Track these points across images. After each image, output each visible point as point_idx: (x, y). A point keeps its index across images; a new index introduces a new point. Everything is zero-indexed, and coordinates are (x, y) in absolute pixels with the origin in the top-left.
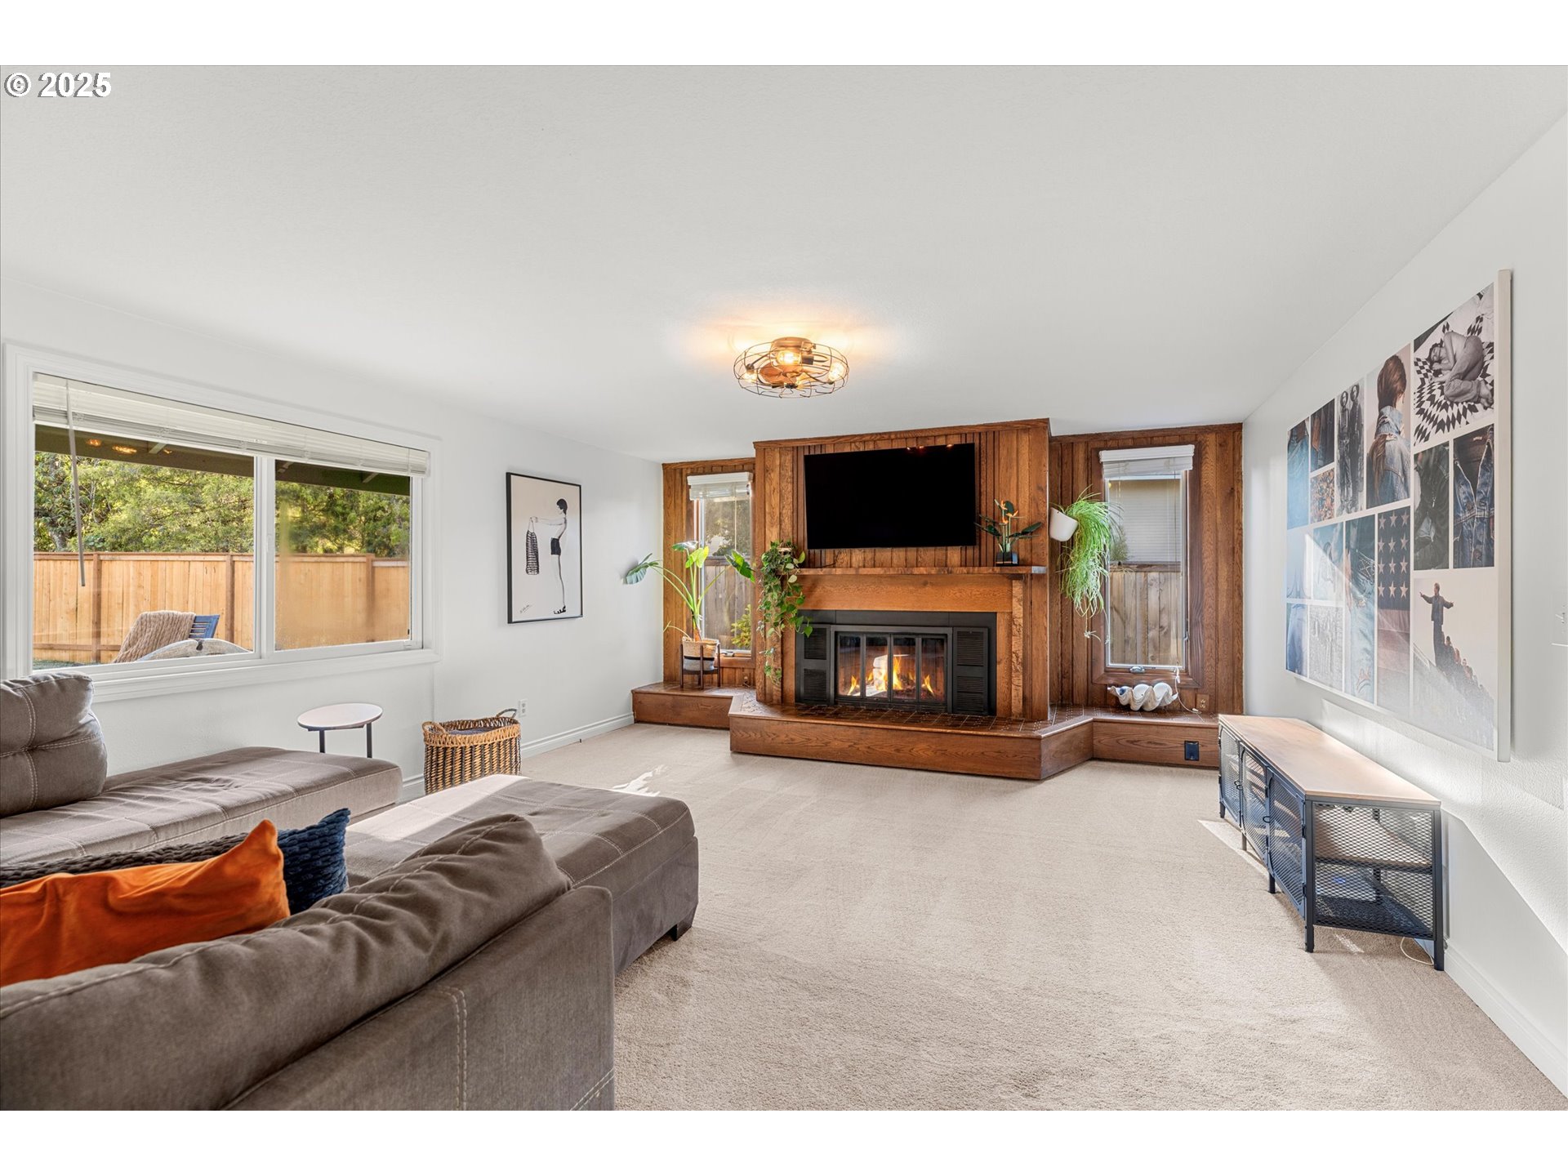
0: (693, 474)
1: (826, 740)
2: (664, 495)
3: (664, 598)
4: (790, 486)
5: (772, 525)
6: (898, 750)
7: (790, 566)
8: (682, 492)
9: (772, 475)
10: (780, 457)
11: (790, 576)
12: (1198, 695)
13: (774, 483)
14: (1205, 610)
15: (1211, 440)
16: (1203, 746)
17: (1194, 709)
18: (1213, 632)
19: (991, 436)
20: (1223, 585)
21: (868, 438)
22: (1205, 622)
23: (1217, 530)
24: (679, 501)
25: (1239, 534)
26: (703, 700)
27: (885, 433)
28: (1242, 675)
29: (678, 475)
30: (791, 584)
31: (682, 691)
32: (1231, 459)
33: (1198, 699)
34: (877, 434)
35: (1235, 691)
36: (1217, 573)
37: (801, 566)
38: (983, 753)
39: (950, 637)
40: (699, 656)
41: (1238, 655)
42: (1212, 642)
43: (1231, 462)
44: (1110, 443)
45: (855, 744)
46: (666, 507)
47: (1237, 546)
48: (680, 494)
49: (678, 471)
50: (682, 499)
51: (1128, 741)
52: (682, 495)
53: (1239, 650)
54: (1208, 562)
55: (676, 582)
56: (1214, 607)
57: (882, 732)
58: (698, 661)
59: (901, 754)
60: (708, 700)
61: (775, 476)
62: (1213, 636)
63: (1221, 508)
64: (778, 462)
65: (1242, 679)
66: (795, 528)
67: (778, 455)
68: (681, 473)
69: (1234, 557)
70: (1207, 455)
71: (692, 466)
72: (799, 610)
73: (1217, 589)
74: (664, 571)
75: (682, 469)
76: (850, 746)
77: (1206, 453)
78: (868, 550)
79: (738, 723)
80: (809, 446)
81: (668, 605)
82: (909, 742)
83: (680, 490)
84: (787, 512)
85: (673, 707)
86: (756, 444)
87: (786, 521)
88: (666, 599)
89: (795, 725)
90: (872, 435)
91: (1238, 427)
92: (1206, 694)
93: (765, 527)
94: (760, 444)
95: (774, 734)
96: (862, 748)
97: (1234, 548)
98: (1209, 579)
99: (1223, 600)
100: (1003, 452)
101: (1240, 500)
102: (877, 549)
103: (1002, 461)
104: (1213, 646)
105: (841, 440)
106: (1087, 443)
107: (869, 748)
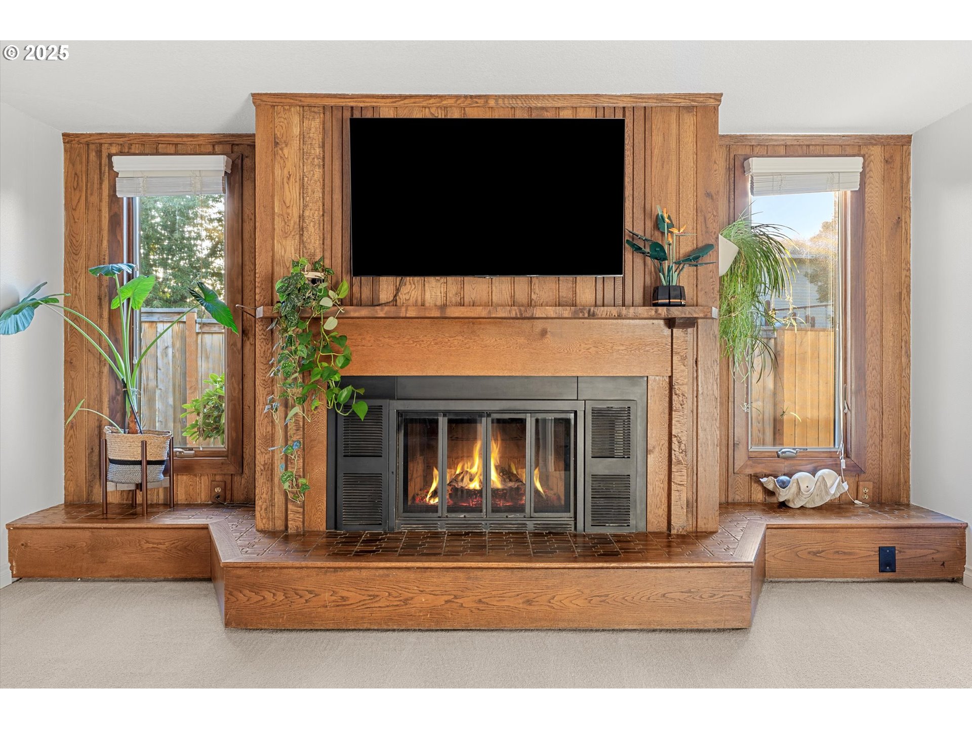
0: (121, 153)
1: (407, 595)
2: (66, 188)
3: (66, 361)
4: (318, 173)
5: (286, 235)
6: (529, 602)
7: (326, 302)
8: (101, 184)
9: (286, 151)
10: (302, 121)
11: (326, 318)
12: (861, 483)
13: (289, 164)
14: (868, 372)
15: (876, 152)
16: (900, 552)
17: (856, 502)
18: (877, 401)
19: (639, 114)
20: (889, 341)
21: (451, 102)
22: (868, 389)
23: (882, 270)
24: (94, 199)
25: (906, 276)
26: (150, 533)
27: (479, 97)
28: (909, 455)
29: (93, 155)
30: (328, 332)
31: (106, 520)
32: (898, 180)
33: (861, 488)
34: (466, 97)
35: (902, 476)
36: (882, 326)
37: (342, 302)
38: (664, 595)
39: (580, 415)
40: (139, 459)
41: (905, 429)
42: (876, 413)
43: (898, 184)
44: (757, 150)
45: (456, 597)
46: (70, 207)
47: (904, 291)
48: (96, 186)
49: (92, 147)
50: (101, 194)
51: (809, 553)
52: (101, 188)
53: (906, 422)
54: (872, 311)
55: (90, 330)
56: (878, 368)
57: (504, 573)
58: (138, 467)
59: (536, 608)
60: (159, 533)
61: (291, 152)
62: (877, 406)
63: (887, 242)
64: (296, 131)
65: (908, 459)
66: (328, 242)
67: (296, 119)
68: (99, 153)
69: (901, 304)
70: (871, 174)
71: (121, 140)
72: (342, 377)
73: (882, 346)
74: (65, 311)
75: (101, 144)
76: (447, 602)
77: (871, 170)
78: (450, 279)
79: (240, 577)
80: (352, 108)
81: (72, 373)
82: (548, 587)
83: (96, 181)
84: (313, 214)
85: (92, 548)
86: (257, 98)
87: (311, 229)
88: (69, 364)
89: (349, 573)
90: (458, 97)
91: (907, 140)
92: (869, 481)
93: (273, 239)
94: (264, 98)
95: (310, 592)
96: (468, 601)
97: (901, 293)
98: (872, 333)
99: (889, 358)
100: (657, 139)
101: (907, 233)
102: (467, 279)
103: (656, 151)
104: (878, 419)
105: (406, 101)
106: (729, 148)
107: (480, 601)
